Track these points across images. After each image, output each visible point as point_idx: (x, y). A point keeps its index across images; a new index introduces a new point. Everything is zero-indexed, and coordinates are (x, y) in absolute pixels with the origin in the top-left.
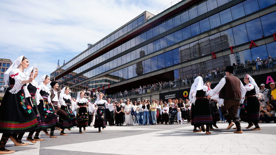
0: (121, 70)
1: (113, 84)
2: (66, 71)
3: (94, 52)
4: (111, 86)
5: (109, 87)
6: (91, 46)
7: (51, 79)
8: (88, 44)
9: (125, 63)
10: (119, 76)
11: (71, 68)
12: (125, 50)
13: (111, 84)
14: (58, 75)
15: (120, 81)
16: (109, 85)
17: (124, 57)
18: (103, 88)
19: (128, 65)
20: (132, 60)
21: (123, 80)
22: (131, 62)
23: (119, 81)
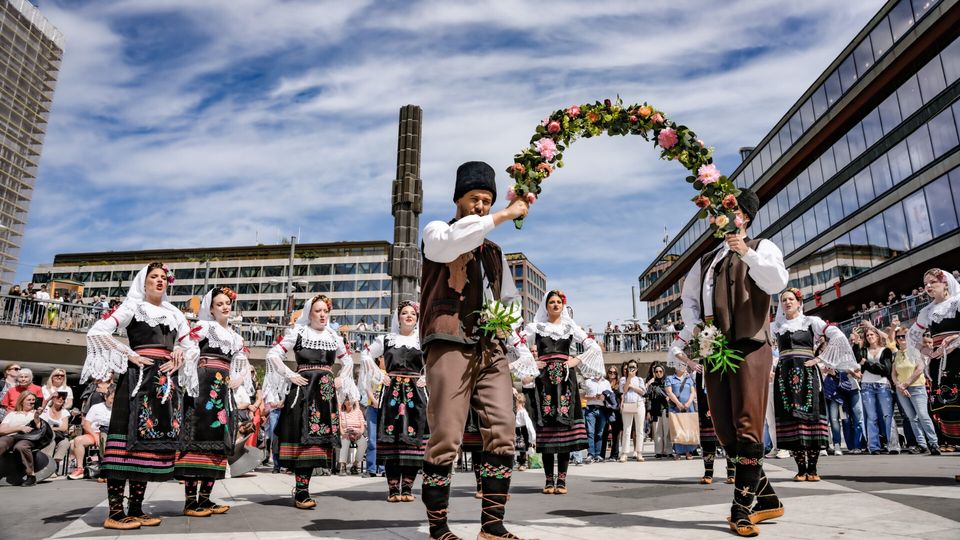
0: (879, 220)
1: (852, 280)
2: (682, 259)
3: (765, 170)
4: (846, 290)
5: (839, 293)
6: (749, 155)
7: (645, 295)
8: (742, 151)
9: (889, 186)
10: (872, 243)
11: (697, 246)
12: (878, 137)
13: (842, 283)
14: (662, 279)
15: (880, 262)
16: (837, 286)
17: (880, 165)
18: (818, 300)
19: (902, 192)
20: (917, 168)
21: (892, 256)
22: (914, 175)
23: (876, 262)
